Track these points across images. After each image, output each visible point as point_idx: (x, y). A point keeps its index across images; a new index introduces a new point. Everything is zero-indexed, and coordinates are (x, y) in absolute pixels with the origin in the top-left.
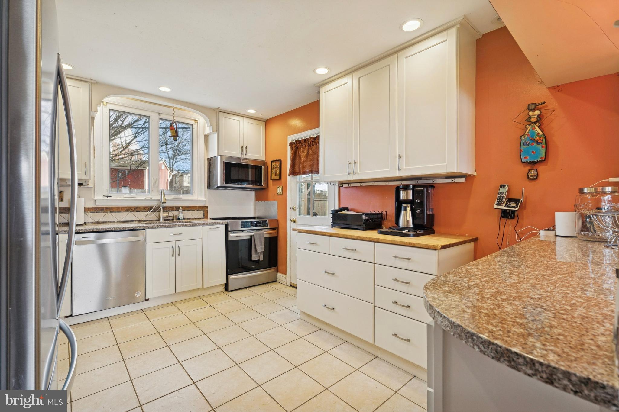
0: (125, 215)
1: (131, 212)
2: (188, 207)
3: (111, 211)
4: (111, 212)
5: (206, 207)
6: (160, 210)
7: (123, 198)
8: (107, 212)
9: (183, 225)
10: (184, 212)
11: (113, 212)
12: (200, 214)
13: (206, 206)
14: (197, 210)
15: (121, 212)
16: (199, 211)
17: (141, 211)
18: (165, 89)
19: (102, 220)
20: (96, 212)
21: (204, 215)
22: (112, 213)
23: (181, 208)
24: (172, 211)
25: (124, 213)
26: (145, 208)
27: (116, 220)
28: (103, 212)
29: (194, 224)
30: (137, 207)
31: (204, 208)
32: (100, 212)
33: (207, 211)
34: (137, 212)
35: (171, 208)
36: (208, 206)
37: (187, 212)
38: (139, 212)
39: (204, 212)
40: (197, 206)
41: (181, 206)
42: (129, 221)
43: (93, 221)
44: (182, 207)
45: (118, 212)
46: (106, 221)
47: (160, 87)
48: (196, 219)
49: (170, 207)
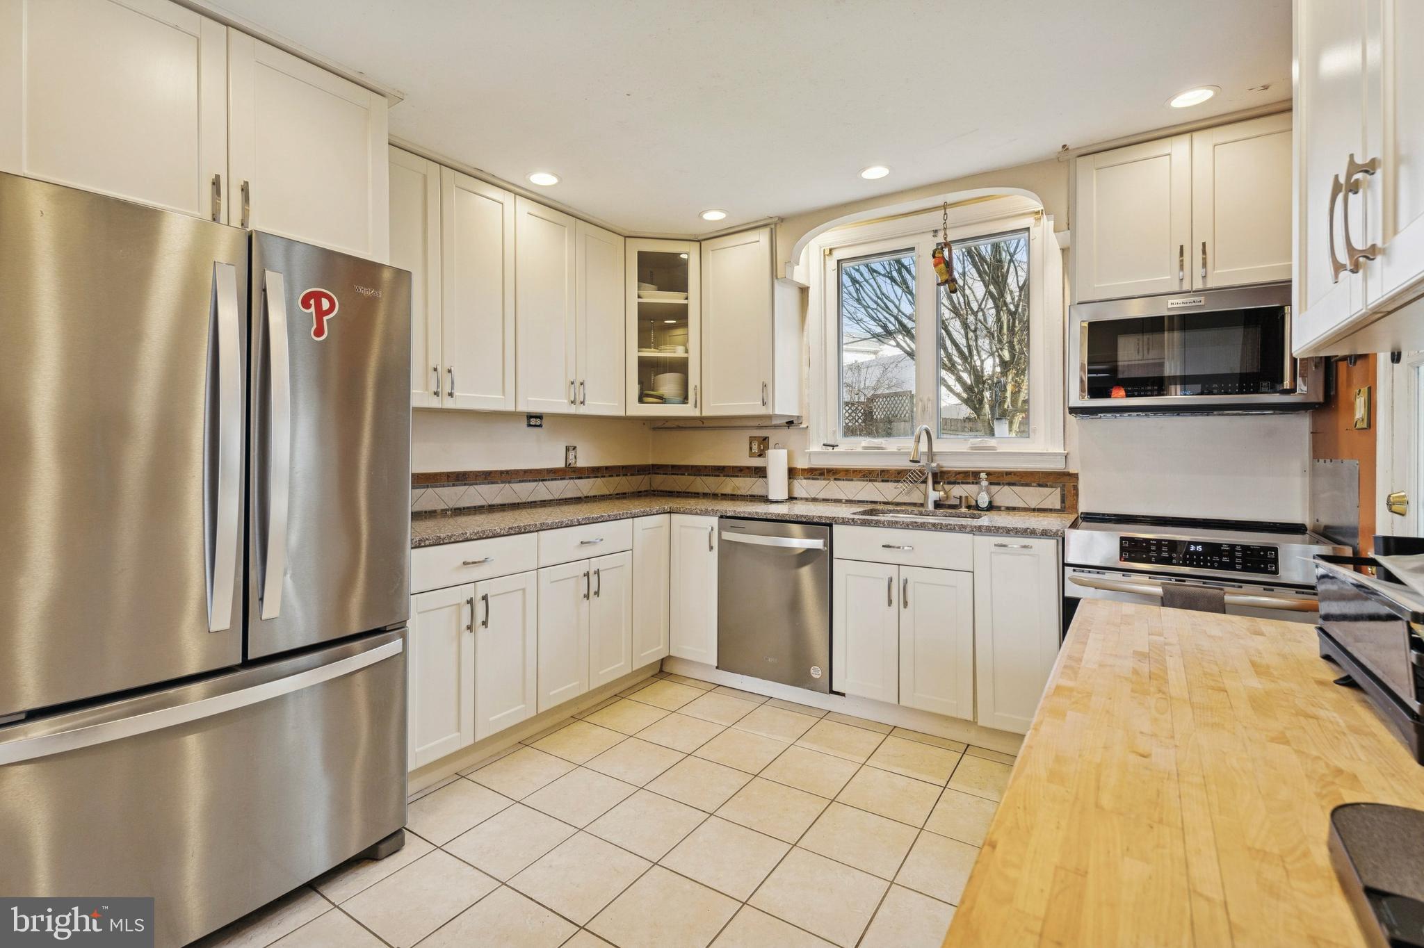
0: (861, 488)
1: (871, 481)
2: (1008, 473)
3: (836, 477)
4: (835, 479)
5: (1069, 474)
6: (926, 478)
7: (860, 450)
8: (829, 479)
9: (915, 524)
10: (996, 488)
11: (839, 480)
12: (1052, 497)
13: (1072, 471)
14: (1040, 485)
15: (852, 480)
16: (1046, 486)
17: (891, 481)
18: (876, 173)
19: (821, 496)
20: (813, 479)
21: (1063, 501)
22: (837, 482)
23: (983, 475)
24: (963, 483)
25: (859, 482)
26: (899, 474)
27: (844, 497)
28: (824, 480)
29: (947, 525)
30: (883, 471)
31: (1065, 482)
32: (817, 479)
33: (1076, 488)
34: (883, 481)
35: (960, 476)
36: (1077, 474)
37: (1006, 487)
38: (887, 481)
39: (1063, 490)
40: (1038, 472)
41: (983, 472)
42: (867, 502)
43: (807, 496)
44: (989, 474)
45: (847, 480)
46: (828, 498)
47: (864, 169)
48: (1034, 510)
49: (959, 473)
